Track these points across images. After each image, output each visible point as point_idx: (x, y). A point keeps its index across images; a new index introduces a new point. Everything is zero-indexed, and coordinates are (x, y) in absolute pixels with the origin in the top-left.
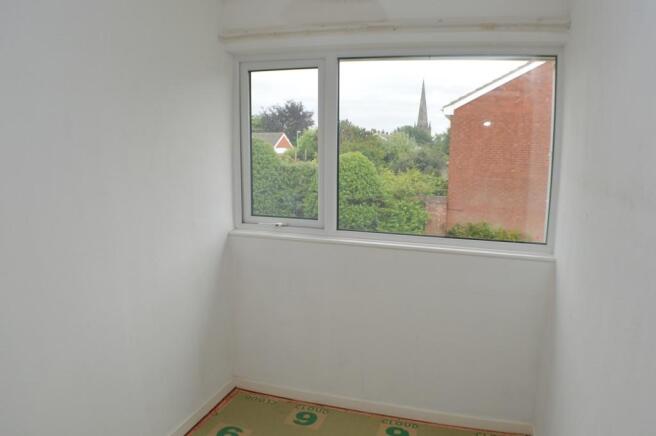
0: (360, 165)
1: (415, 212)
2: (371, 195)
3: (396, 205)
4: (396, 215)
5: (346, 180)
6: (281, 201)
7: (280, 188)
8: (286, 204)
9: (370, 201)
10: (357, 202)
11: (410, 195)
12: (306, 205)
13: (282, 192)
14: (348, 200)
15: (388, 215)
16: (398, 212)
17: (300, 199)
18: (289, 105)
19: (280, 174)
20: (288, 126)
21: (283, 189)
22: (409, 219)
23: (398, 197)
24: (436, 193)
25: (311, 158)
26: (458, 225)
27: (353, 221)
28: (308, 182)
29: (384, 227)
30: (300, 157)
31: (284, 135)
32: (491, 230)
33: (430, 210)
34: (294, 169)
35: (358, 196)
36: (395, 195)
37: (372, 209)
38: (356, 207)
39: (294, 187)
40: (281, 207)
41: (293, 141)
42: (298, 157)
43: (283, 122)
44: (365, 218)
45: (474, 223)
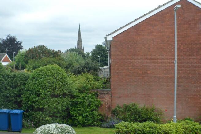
0: (57, 73)
1: (92, 100)
2: (65, 91)
3: (81, 96)
4: (81, 102)
5: (49, 82)
6: (7, 97)
7: (6, 89)
8: (11, 98)
9: (64, 95)
10: (57, 96)
11: (89, 89)
12: (24, 99)
13: (7, 91)
14: (51, 95)
15: (77, 103)
16: (82, 101)
17: (20, 96)
18: (9, 38)
19: (6, 80)
20: (8, 50)
21: (8, 89)
22: (89, 105)
23: (81, 91)
24: (103, 88)
25: (23, 68)
26: (118, 106)
27: (55, 108)
28: (24, 84)
29: (74, 111)
30: (17, 68)
31: (6, 55)
32: (138, 108)
33: (101, 98)
34: (15, 76)
35: (57, 92)
36: (79, 90)
37: (66, 99)
38: (56, 99)
39: (15, 87)
40: (7, 101)
41: (12, 58)
42: (15, 68)
43: (6, 48)
44: (62, 106)
45: (127, 105)
